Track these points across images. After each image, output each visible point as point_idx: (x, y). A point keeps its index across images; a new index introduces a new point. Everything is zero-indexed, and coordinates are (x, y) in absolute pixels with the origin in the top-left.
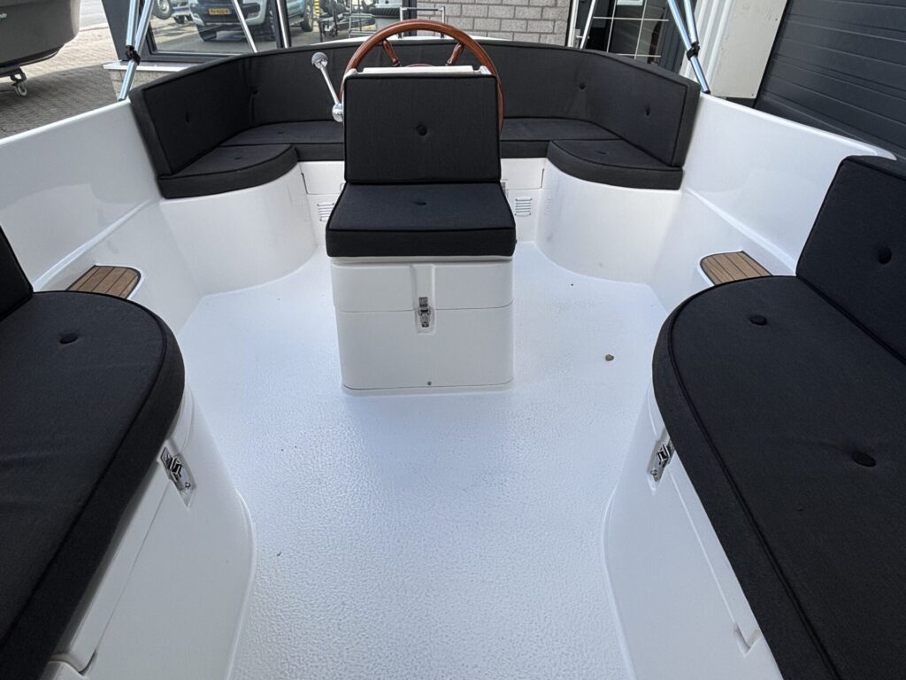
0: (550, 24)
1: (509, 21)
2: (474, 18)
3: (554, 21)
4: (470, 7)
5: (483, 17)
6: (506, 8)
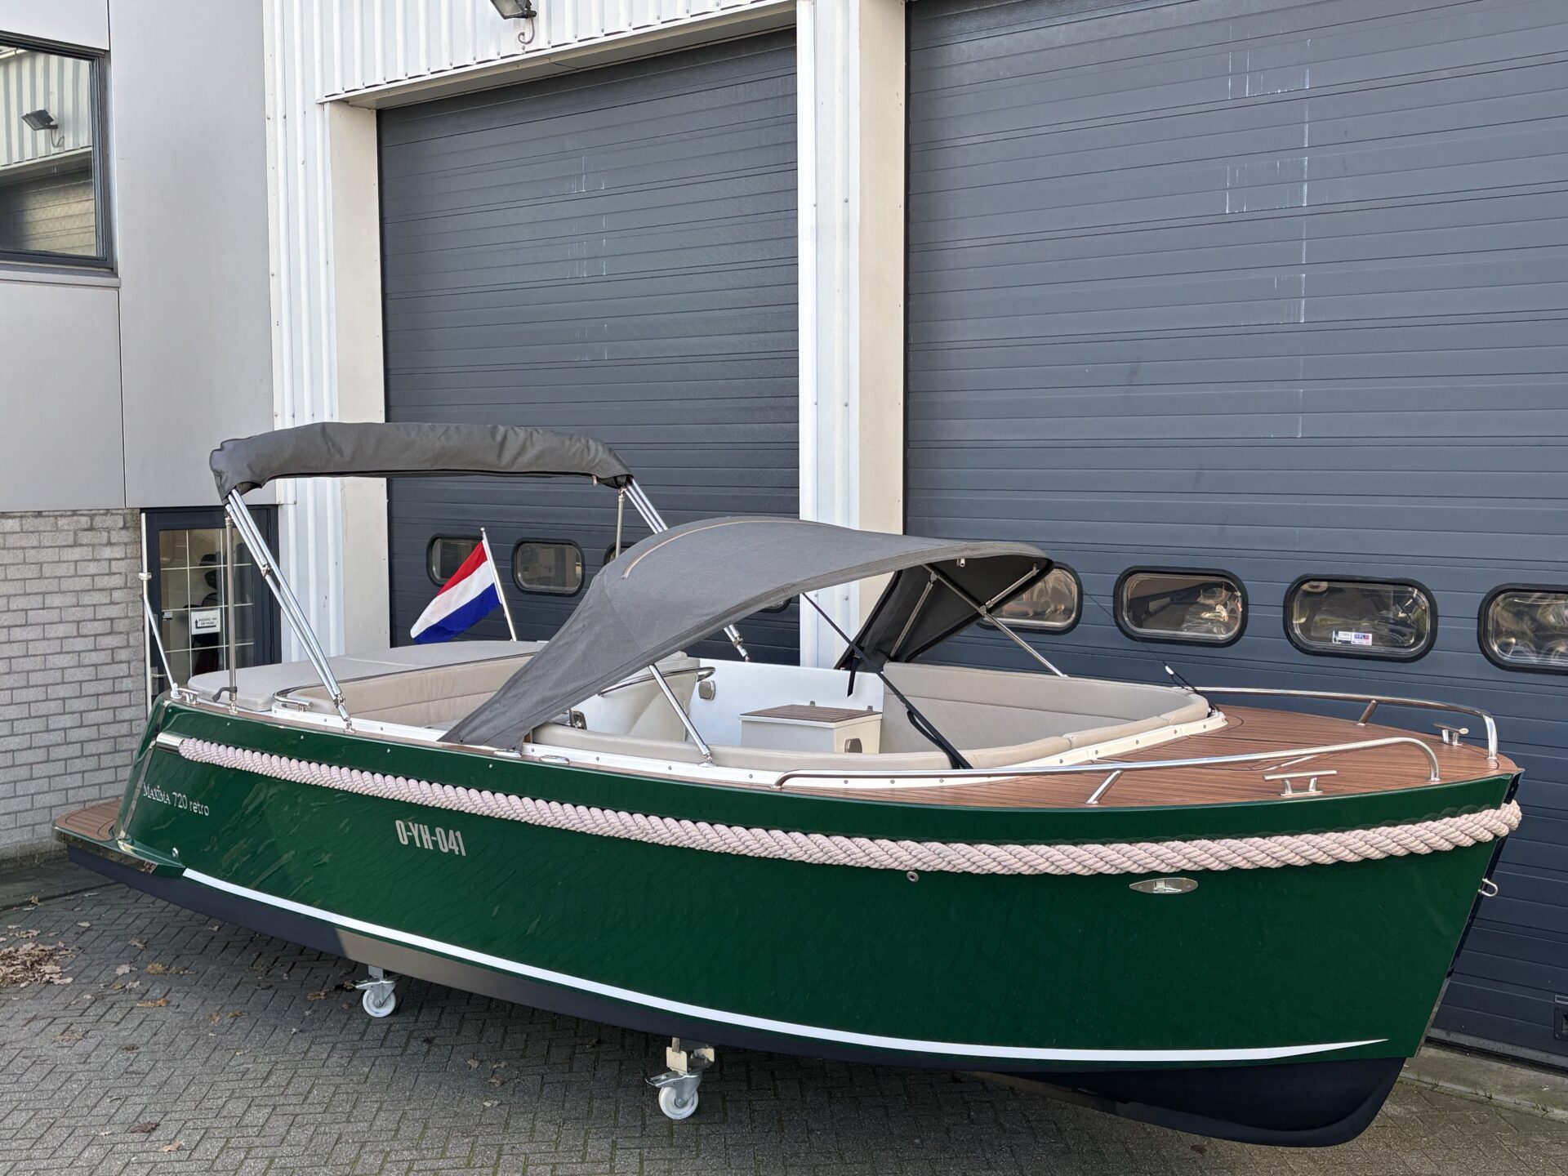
0: (125, 666)
1: (73, 670)
3: (129, 662)
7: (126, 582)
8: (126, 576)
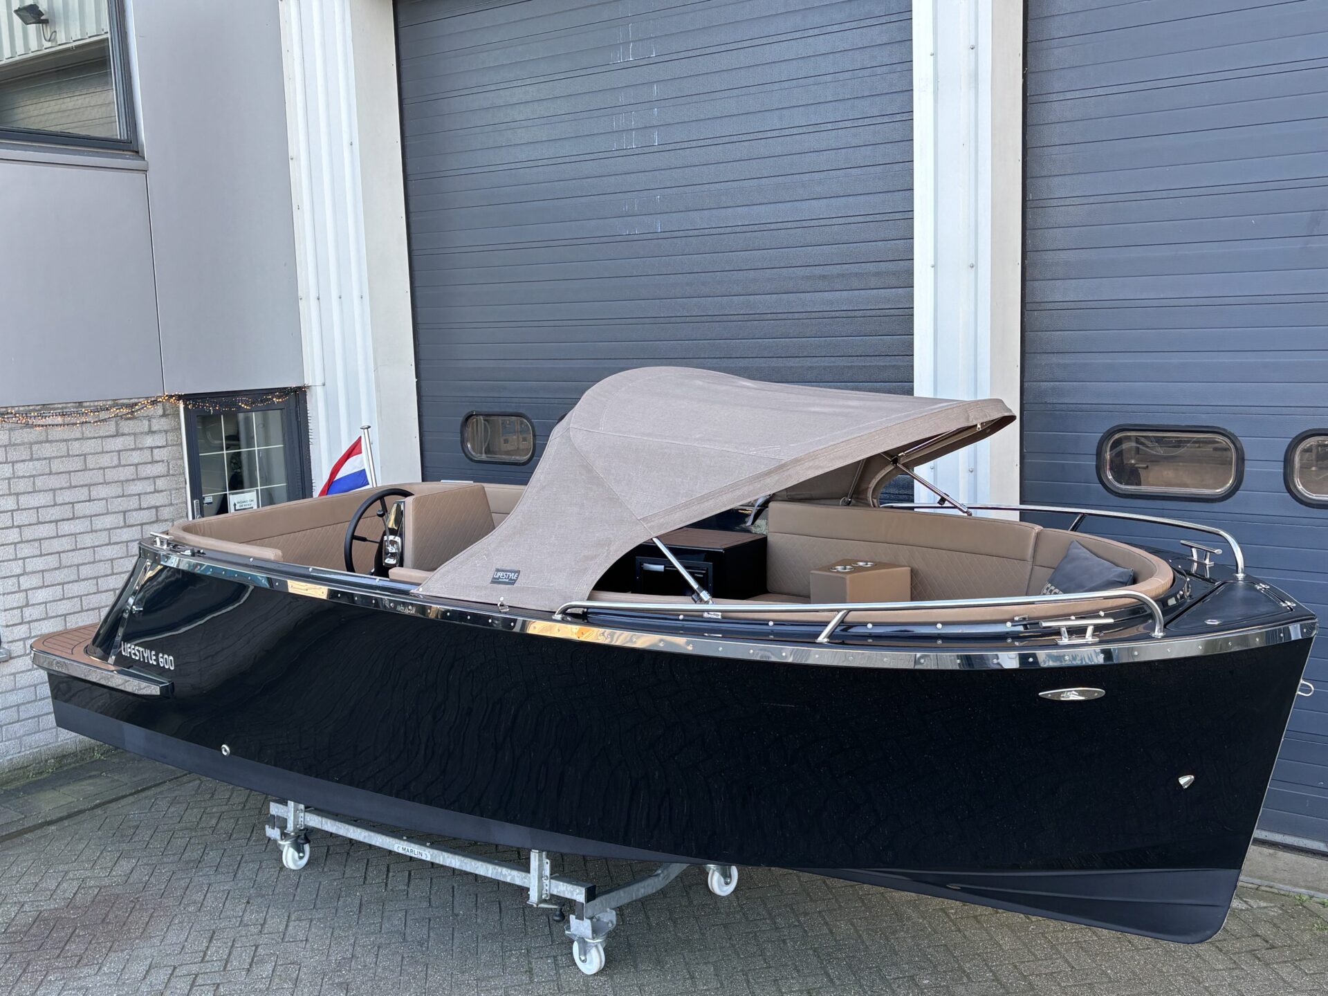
2: (78, 566)
4: (70, 554)
5: (89, 563)
6: (116, 546)
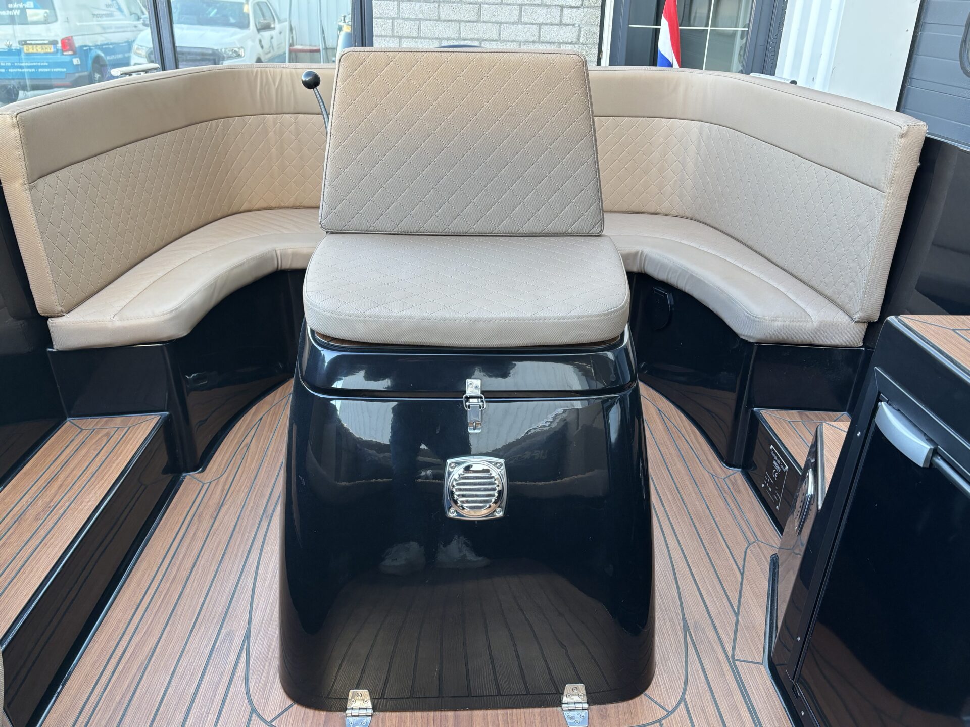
7: (579, 36)
8: (580, 29)
